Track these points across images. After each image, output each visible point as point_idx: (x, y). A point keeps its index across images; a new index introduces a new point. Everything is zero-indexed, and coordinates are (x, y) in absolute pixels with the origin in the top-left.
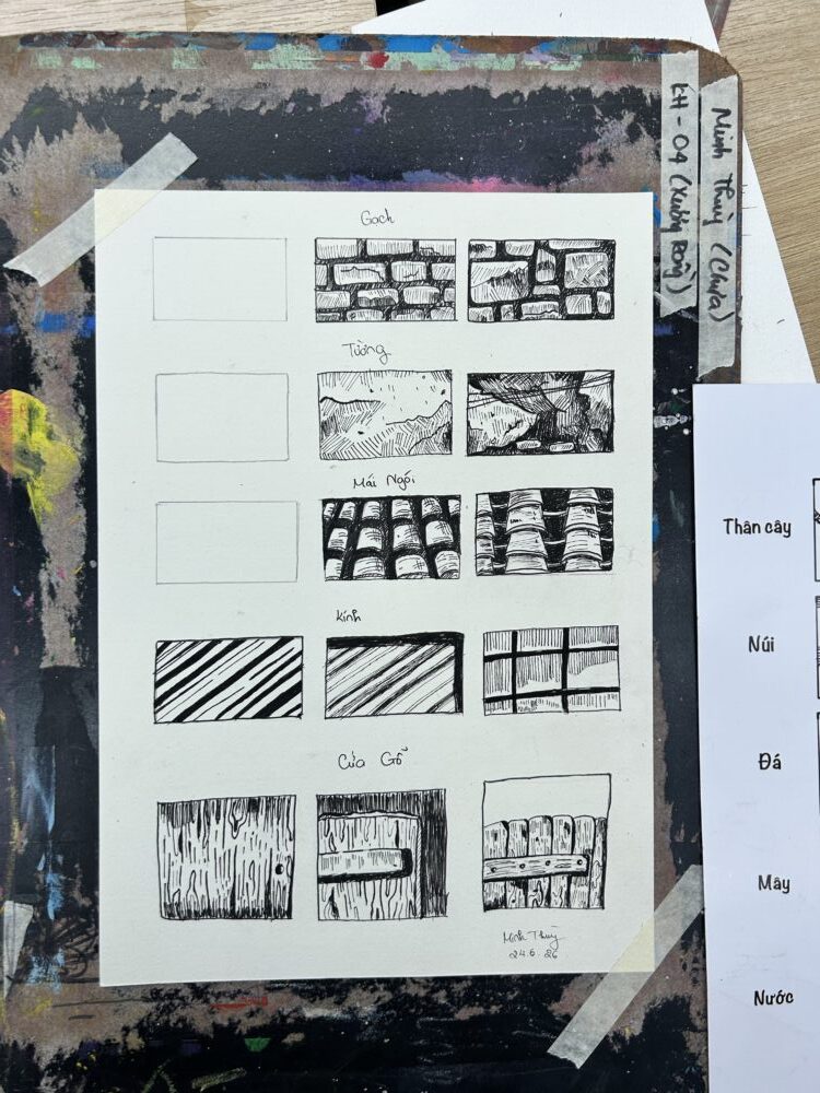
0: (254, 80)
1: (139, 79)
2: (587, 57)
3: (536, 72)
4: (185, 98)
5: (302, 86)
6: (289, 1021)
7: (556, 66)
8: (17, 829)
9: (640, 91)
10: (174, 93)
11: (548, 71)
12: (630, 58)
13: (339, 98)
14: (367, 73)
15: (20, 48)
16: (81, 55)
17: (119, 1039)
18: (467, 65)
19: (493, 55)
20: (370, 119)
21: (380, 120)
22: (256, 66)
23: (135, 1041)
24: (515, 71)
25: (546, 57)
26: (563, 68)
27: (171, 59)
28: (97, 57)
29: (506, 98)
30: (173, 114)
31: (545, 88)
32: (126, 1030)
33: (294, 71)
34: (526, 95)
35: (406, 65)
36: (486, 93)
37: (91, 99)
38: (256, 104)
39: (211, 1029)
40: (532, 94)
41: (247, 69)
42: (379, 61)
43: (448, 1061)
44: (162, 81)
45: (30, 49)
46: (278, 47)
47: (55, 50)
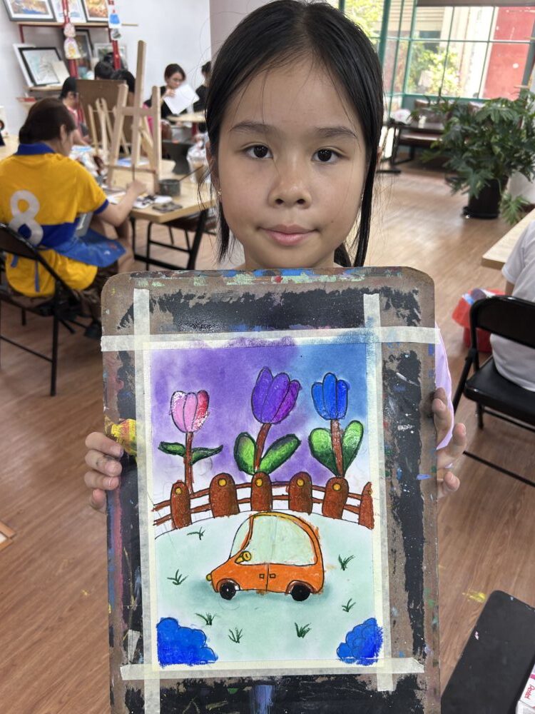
0: (227, 289)
1: (180, 290)
2: (367, 275)
3: (346, 282)
4: (200, 298)
5: (247, 291)
6: (246, 681)
7: (354, 280)
8: (133, 600)
9: (390, 288)
10: (195, 296)
11: (350, 281)
12: (385, 275)
13: (262, 295)
14: (274, 285)
15: (131, 278)
16: (156, 281)
17: (175, 688)
18: (316, 280)
19: (327, 276)
20: (275, 304)
21: (279, 304)
22: (228, 284)
23: (182, 689)
24: (336, 282)
25: (349, 276)
26: (356, 280)
27: (193, 282)
28: (162, 281)
29: (333, 293)
30: (194, 304)
31: (349, 289)
32: (179, 684)
33: (243, 285)
34: (341, 292)
35: (290, 281)
36: (323, 291)
37: (161, 299)
38: (229, 299)
39: (213, 684)
40: (343, 291)
41: (224, 285)
42: (279, 280)
43: (313, 700)
44: (190, 291)
45: (135, 279)
46: (237, 275)
47: (145, 279)
